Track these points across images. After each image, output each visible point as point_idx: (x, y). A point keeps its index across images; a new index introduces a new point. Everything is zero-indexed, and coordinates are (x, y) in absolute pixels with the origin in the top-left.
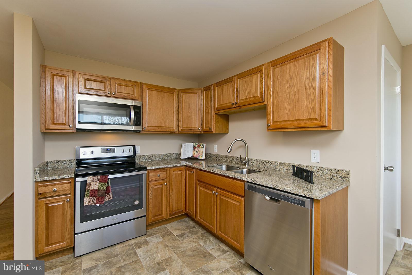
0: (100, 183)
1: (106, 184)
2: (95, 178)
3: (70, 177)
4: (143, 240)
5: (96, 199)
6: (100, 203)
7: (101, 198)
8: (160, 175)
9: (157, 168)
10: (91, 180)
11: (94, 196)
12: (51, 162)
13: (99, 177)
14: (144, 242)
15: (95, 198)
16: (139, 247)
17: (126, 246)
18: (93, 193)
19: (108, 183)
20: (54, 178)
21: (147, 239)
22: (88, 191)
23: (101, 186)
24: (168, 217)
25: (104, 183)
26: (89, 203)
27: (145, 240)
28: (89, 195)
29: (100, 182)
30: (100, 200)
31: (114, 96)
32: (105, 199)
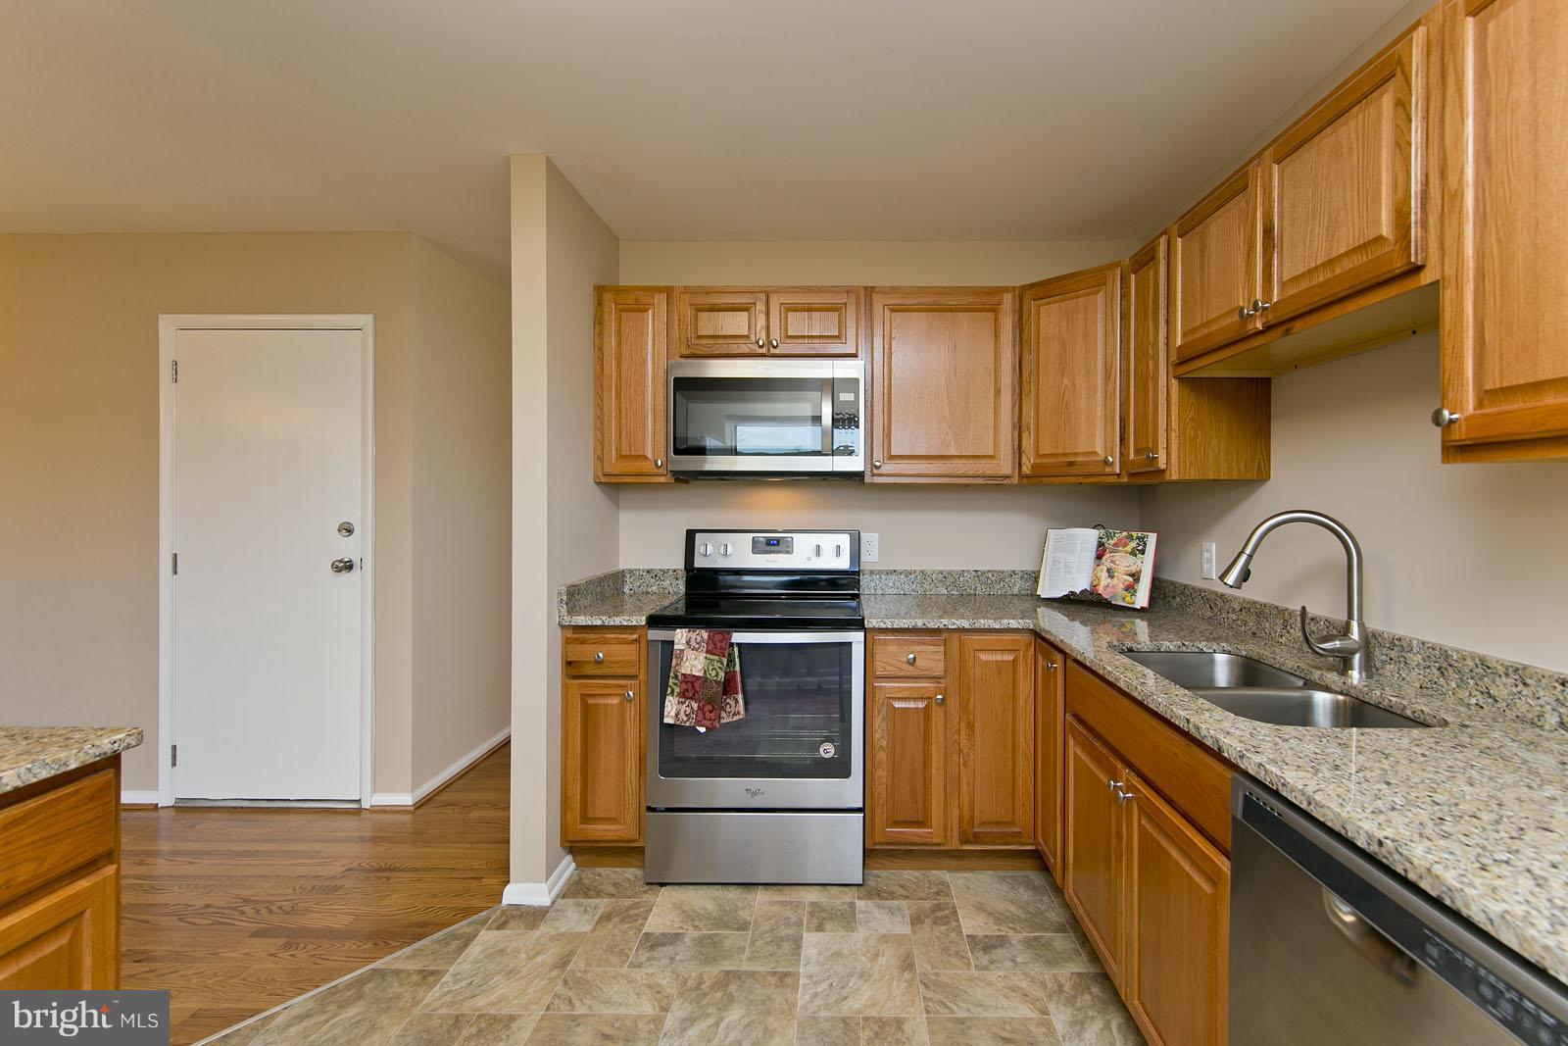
0: (709, 656)
1: (725, 660)
2: (693, 635)
3: (634, 623)
4: (844, 903)
5: (696, 709)
6: (707, 723)
7: (709, 707)
8: (915, 658)
9: (903, 626)
10: (684, 641)
11: (691, 698)
12: (631, 571)
13: (705, 634)
14: (842, 914)
15: (695, 706)
16: (820, 928)
17: (783, 904)
18: (691, 687)
19: (731, 661)
20: (599, 623)
21: (860, 904)
22: (676, 677)
23: (710, 668)
24: (954, 844)
25: (717, 658)
26: (677, 715)
27: (852, 905)
28: (677, 690)
29: (708, 652)
30: (708, 715)
31: (777, 351)
32: (723, 714)
